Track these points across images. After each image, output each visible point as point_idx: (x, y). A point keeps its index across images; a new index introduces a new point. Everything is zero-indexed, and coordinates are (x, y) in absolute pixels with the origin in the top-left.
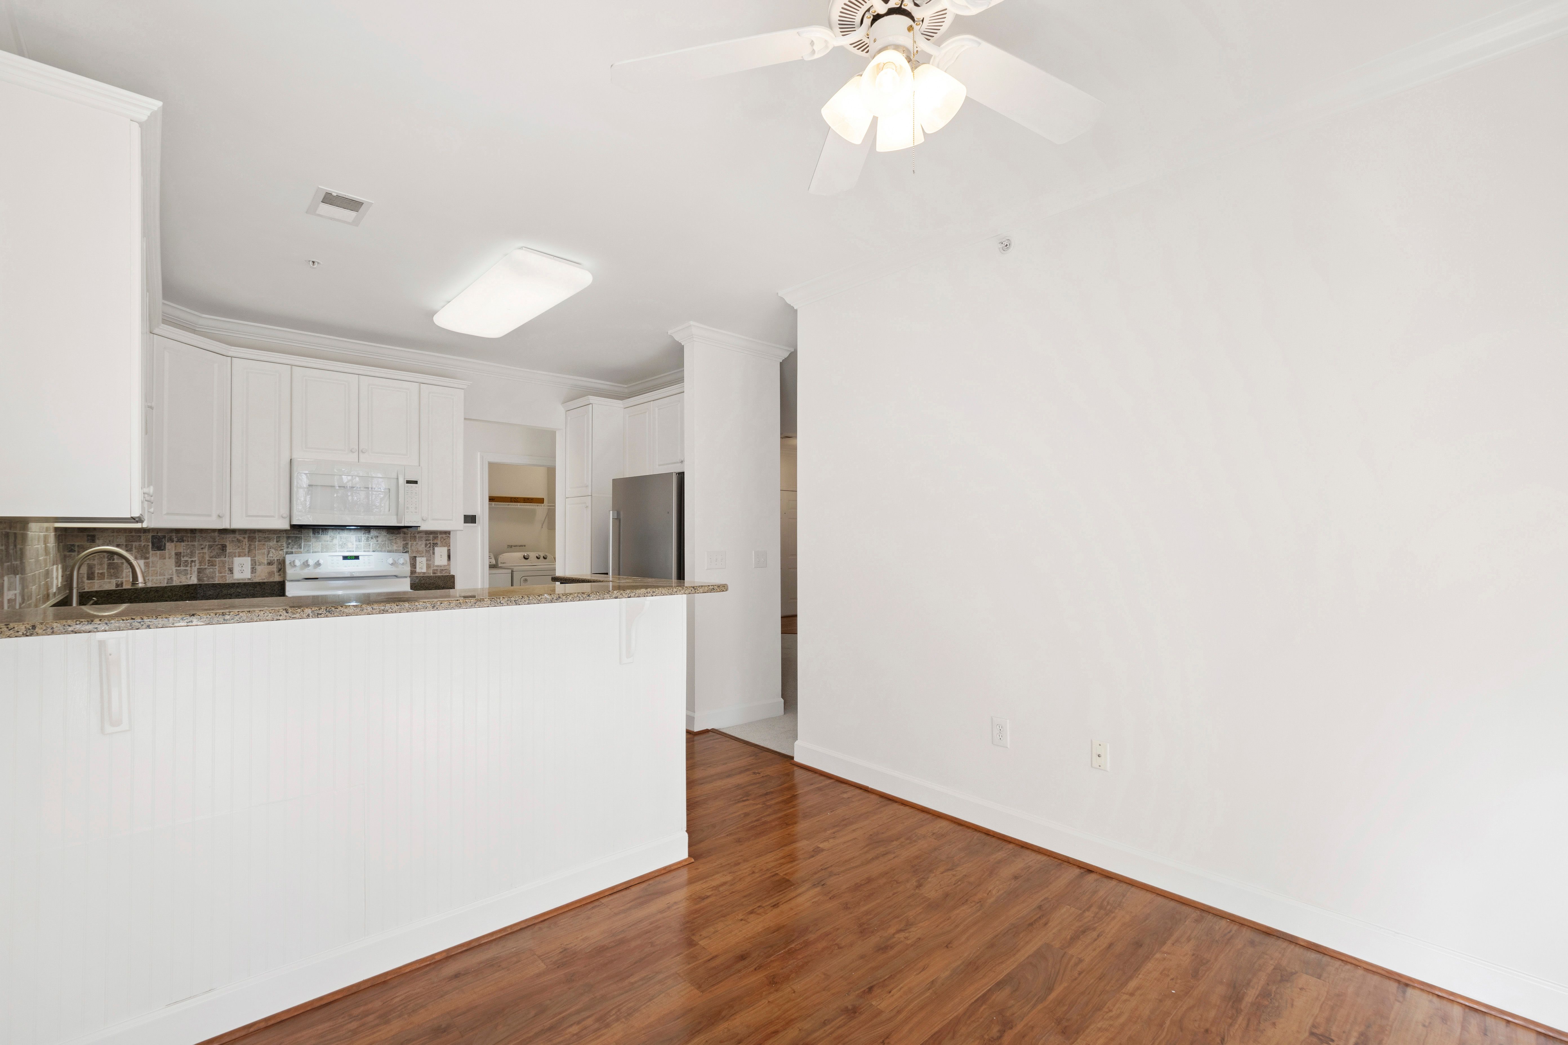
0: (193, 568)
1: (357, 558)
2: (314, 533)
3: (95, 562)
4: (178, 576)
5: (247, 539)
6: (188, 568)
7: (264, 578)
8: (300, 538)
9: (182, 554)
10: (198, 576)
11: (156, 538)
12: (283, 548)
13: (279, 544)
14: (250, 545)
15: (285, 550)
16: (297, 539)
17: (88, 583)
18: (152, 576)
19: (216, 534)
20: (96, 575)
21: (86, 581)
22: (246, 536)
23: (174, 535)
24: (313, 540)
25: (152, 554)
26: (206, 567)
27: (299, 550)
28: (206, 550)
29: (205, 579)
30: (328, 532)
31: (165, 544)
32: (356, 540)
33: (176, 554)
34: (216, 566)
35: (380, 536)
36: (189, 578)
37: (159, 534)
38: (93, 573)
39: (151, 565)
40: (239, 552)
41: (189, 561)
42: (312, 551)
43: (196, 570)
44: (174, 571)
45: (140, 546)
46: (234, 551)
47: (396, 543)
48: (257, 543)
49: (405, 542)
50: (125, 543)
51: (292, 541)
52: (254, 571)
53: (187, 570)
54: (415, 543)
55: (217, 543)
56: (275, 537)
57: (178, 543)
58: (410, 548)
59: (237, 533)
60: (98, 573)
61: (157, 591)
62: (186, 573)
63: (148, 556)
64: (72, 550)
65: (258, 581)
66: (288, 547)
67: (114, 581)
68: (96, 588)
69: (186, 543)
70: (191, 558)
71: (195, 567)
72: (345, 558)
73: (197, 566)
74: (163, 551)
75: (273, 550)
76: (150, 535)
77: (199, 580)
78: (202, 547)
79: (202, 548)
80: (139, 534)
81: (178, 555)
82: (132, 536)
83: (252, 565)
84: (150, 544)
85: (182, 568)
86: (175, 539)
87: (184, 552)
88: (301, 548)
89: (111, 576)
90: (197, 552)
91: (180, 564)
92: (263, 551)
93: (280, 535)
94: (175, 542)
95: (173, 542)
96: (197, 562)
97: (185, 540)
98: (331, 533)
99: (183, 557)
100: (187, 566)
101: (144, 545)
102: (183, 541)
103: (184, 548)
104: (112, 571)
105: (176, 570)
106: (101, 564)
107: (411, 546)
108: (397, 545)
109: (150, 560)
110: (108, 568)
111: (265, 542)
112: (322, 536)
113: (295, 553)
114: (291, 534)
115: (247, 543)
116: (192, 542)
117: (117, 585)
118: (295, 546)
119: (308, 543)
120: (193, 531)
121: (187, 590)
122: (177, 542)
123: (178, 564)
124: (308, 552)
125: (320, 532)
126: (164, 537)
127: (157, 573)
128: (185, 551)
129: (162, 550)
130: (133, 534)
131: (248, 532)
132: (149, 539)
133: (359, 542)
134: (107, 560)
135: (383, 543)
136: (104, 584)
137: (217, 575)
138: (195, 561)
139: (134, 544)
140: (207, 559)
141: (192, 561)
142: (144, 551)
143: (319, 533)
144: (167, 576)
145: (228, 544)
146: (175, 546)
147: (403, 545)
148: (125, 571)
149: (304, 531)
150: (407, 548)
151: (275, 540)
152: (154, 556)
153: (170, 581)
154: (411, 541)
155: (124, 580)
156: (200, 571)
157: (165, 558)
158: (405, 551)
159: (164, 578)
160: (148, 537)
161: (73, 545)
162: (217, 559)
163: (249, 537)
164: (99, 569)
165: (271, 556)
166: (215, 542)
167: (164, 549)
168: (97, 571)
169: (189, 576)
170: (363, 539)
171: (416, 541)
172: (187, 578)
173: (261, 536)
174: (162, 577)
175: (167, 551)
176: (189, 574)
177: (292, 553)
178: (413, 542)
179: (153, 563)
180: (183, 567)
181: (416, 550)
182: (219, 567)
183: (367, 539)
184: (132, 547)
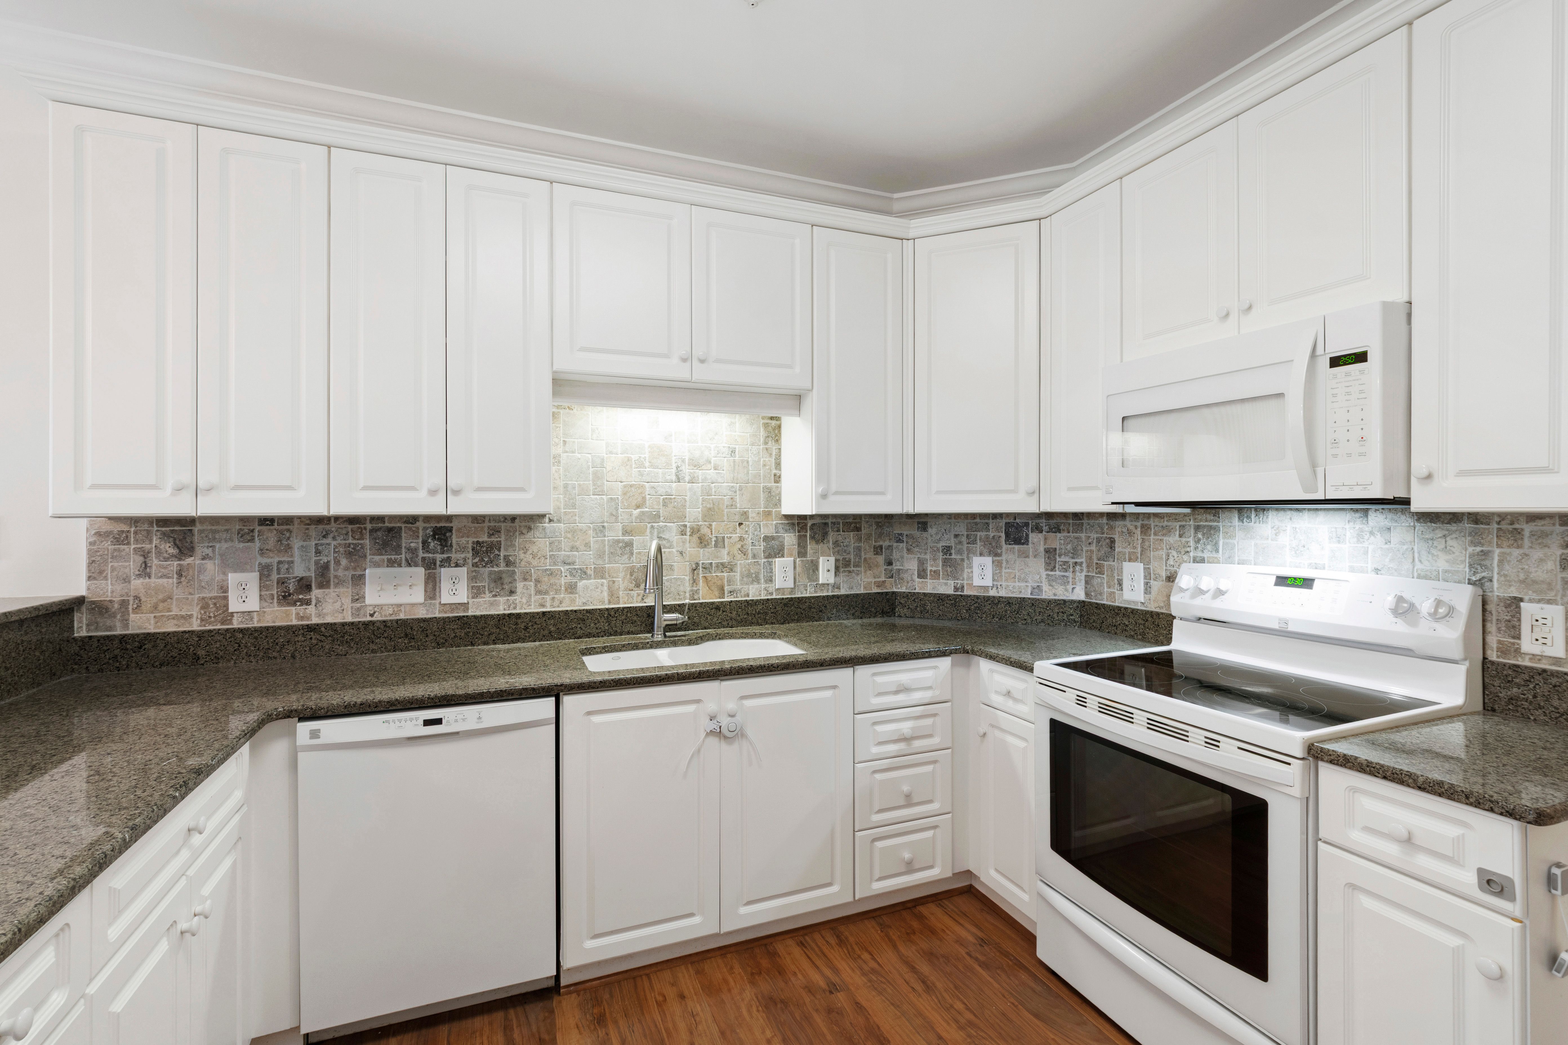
0: (1078, 574)
1: (1307, 583)
2: (1241, 519)
3: (928, 556)
4: (1050, 585)
5: (1139, 529)
6: (1069, 574)
7: (1162, 605)
8: (1216, 529)
9: (1058, 552)
10: (1086, 588)
11: (1013, 526)
12: (1188, 549)
13: (1184, 540)
14: (1143, 540)
15: (1192, 554)
16: (1212, 532)
17: (919, 583)
18: (1006, 580)
19: (1105, 520)
20: (929, 573)
21: (917, 580)
22: (1139, 524)
23: (1043, 522)
24: (1239, 534)
25: (1007, 550)
26: (1094, 574)
27: (1214, 555)
28: (1093, 547)
29: (1093, 594)
30: (1267, 517)
31: (1027, 535)
32: (1331, 538)
33: (1047, 551)
34: (1103, 574)
35: (1395, 527)
36: (1070, 590)
37: (1018, 521)
38: (924, 570)
39: (1004, 565)
40: (1129, 552)
41: (1071, 563)
42: (1236, 559)
43: (1083, 578)
44: (1044, 576)
45: (987, 537)
46: (1124, 550)
47: (1445, 550)
48: (1152, 537)
49: (1479, 549)
50: (966, 533)
51: (1203, 534)
52: (1149, 589)
53: (1067, 577)
54: (1516, 552)
55: (1105, 535)
56: (1178, 527)
57: (1050, 534)
58: (1496, 570)
59: (1128, 518)
60: (931, 571)
61: (1009, 603)
62: (1064, 581)
63: (999, 551)
64: (900, 539)
65: (1153, 609)
66: (1196, 548)
67: (951, 583)
68: (929, 590)
69: (1065, 534)
70: (1073, 558)
71: (1081, 573)
72: (1282, 581)
73: (1084, 573)
74: (1025, 546)
75: (1174, 553)
76: (1002, 523)
77: (1087, 594)
78: (1090, 541)
79: (1090, 544)
80: (986, 521)
81: (1050, 553)
82: (976, 524)
83: (1145, 577)
84: (1003, 535)
85: (1058, 573)
86: (1045, 528)
87: (1061, 549)
88: (1217, 551)
89: (947, 576)
90: (1085, 549)
91: (1055, 567)
92: (1161, 552)
93: (1184, 523)
94: (1044, 533)
95: (1041, 532)
96: (1084, 565)
97: (1064, 530)
98: (1274, 519)
99: (1060, 556)
100: (1066, 571)
101: (994, 537)
102: (1059, 531)
103: (1062, 542)
104: (949, 569)
105: (1048, 575)
106: (935, 560)
107: (1501, 562)
108: (1450, 557)
109: (1004, 557)
110: (943, 565)
111: (1163, 535)
112: (1257, 524)
113: (1209, 562)
114: (1201, 520)
115: (1139, 537)
116: (1076, 533)
117: (956, 589)
118: (1209, 547)
119: (1230, 541)
120: (1078, 516)
121: (1062, 608)
122: (1047, 532)
123: (1051, 566)
124: (1230, 560)
125: (1253, 516)
126: (1027, 525)
127: (1014, 578)
128: (1062, 547)
129: (1023, 544)
130: (978, 520)
131: (1141, 517)
132: (1002, 528)
133: (1339, 542)
134: (941, 554)
135: (1405, 547)
136: (938, 585)
137: (1106, 590)
138: (1082, 563)
139: (979, 534)
140: (1095, 561)
141: (1076, 563)
142: (994, 544)
143: (1250, 518)
144: (1031, 584)
145: (1116, 537)
146: (1045, 539)
147: (1471, 556)
148: (966, 570)
149: (1223, 515)
150: (1486, 568)
151: (1178, 533)
152: (1010, 552)
153: (1036, 590)
154: (1498, 546)
155: (965, 582)
156: (1088, 580)
157: (1027, 557)
158: (1478, 577)
159: (1027, 586)
160: (1001, 524)
161: (901, 534)
162: (1105, 563)
163: (1143, 526)
164: (932, 566)
165: (1172, 563)
166: (1103, 533)
167: (1026, 542)
168: (929, 568)
169: (1070, 587)
170: (1348, 534)
171: (1518, 547)
172: (1066, 590)
173: (1157, 524)
174: (1023, 584)
175: (1030, 545)
176: (1071, 583)
177: (1202, 561)
178: (1508, 550)
179: (1007, 562)
180: (1060, 571)
181: (1522, 576)
182: (1107, 576)
183: (1359, 537)
184: (976, 538)
